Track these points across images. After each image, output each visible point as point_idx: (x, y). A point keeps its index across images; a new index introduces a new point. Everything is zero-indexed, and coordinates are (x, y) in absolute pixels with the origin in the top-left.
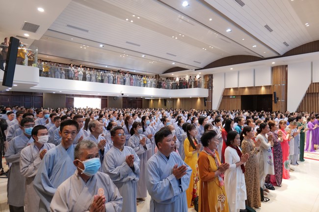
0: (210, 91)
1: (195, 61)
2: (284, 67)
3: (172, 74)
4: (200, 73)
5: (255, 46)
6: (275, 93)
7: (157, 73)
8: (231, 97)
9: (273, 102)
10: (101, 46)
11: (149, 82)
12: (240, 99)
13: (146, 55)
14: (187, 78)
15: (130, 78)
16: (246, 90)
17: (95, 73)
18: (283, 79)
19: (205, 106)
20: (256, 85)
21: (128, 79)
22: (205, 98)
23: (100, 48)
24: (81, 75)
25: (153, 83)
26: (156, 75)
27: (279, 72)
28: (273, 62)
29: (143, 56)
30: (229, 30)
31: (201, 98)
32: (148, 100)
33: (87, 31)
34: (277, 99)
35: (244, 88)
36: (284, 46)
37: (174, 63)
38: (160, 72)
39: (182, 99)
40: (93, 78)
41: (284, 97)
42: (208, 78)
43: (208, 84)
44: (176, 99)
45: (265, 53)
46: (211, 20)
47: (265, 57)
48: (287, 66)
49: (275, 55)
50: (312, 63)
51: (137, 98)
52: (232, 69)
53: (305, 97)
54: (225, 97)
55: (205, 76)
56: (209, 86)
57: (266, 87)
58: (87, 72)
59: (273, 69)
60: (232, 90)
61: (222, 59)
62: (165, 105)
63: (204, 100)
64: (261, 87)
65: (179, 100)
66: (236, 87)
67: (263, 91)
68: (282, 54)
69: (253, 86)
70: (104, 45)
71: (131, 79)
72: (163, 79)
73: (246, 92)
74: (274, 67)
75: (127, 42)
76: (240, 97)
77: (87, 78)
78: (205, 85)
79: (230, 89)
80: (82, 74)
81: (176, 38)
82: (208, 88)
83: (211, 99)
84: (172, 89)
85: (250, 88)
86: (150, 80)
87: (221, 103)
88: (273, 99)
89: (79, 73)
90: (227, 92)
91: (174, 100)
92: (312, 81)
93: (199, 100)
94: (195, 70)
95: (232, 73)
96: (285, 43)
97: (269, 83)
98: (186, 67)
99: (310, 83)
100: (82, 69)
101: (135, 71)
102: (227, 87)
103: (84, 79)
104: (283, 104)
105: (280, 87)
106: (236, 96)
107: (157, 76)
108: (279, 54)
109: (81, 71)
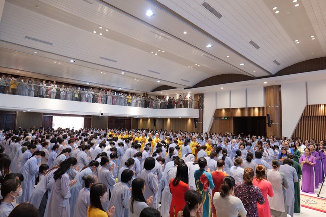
0: (201, 112)
1: (182, 80)
2: (278, 88)
3: (162, 93)
4: (189, 92)
5: (243, 64)
6: (268, 115)
7: (146, 91)
8: (222, 118)
9: (267, 125)
10: (72, 61)
11: (135, 101)
12: (232, 121)
13: (126, 72)
14: (177, 97)
15: (113, 96)
16: (239, 111)
17: (72, 91)
18: (276, 100)
19: (196, 127)
20: (249, 106)
21: (109, 98)
22: (195, 119)
23: (71, 63)
24: (54, 92)
25: (140, 102)
26: (144, 94)
27: (272, 93)
28: (265, 82)
29: (123, 73)
30: (209, 46)
31: (191, 119)
32: (138, 120)
33: (51, 44)
34: (271, 122)
35: (237, 109)
36: (275, 65)
37: (159, 81)
38: (148, 91)
39: (172, 119)
40: (69, 96)
41: (278, 120)
42: (199, 98)
43: (199, 104)
44: (166, 119)
45: (255, 72)
46: (185, 33)
47: (257, 76)
48: (280, 86)
49: (266, 74)
50: (307, 84)
51: (125, 118)
52: (222, 88)
53: (301, 121)
54: (217, 118)
55: (196, 95)
56: (200, 106)
57: (260, 108)
58: (62, 89)
59: (266, 89)
60: (223, 111)
61: (212, 77)
62: (155, 125)
63: (195, 120)
64: (254, 108)
65: (169, 120)
66: (228, 108)
67: (256, 113)
68: (273, 73)
69: (245, 106)
70: (75, 60)
71: (113, 98)
72: (152, 97)
73: (239, 113)
74: (267, 87)
75: (101, 57)
76: (232, 119)
77: (61, 96)
78: (195, 104)
79: (221, 109)
80: (56, 91)
81: (156, 54)
82: (199, 108)
83: (201, 120)
84: (161, 108)
85: (242, 109)
86: (135, 99)
87: (213, 125)
88: (267, 122)
89: (52, 90)
90: (218, 113)
91: (164, 120)
92: (307, 103)
93: (189, 121)
94: (185, 89)
95: (223, 92)
96: (275, 61)
97: (262, 105)
98: (174, 85)
99: (305, 105)
100: (56, 86)
101: (120, 89)
102: (219, 107)
103: (58, 97)
104: (278, 128)
105: (274, 109)
106: (228, 118)
107: (146, 95)
108: (271, 73)
109: (54, 88)
